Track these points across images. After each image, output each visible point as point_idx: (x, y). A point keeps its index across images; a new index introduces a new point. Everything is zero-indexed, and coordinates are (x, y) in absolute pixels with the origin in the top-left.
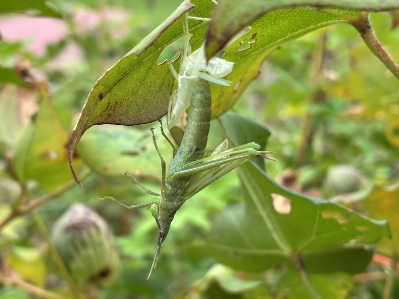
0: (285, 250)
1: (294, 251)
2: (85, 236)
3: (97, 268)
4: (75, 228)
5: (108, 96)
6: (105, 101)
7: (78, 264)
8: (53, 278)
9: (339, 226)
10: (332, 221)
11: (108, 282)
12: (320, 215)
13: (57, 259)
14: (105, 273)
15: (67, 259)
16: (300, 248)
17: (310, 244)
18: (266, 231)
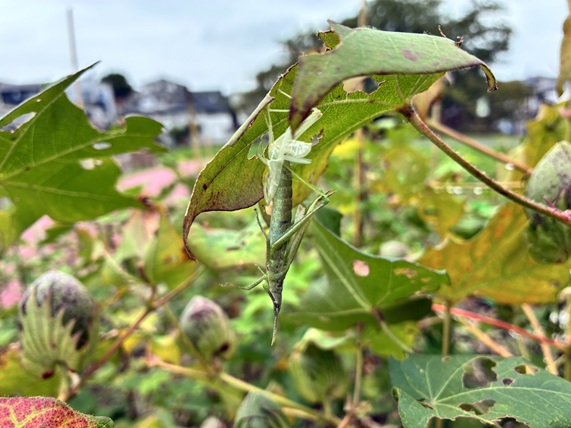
0: (366, 307)
1: (374, 306)
2: (206, 320)
3: (219, 343)
4: (198, 316)
5: (211, 186)
6: (209, 191)
7: (203, 342)
8: (187, 357)
9: (409, 280)
10: (403, 276)
11: (228, 354)
12: (393, 273)
13: (187, 341)
14: (225, 347)
15: (194, 340)
16: (378, 303)
17: (386, 300)
18: (349, 294)
